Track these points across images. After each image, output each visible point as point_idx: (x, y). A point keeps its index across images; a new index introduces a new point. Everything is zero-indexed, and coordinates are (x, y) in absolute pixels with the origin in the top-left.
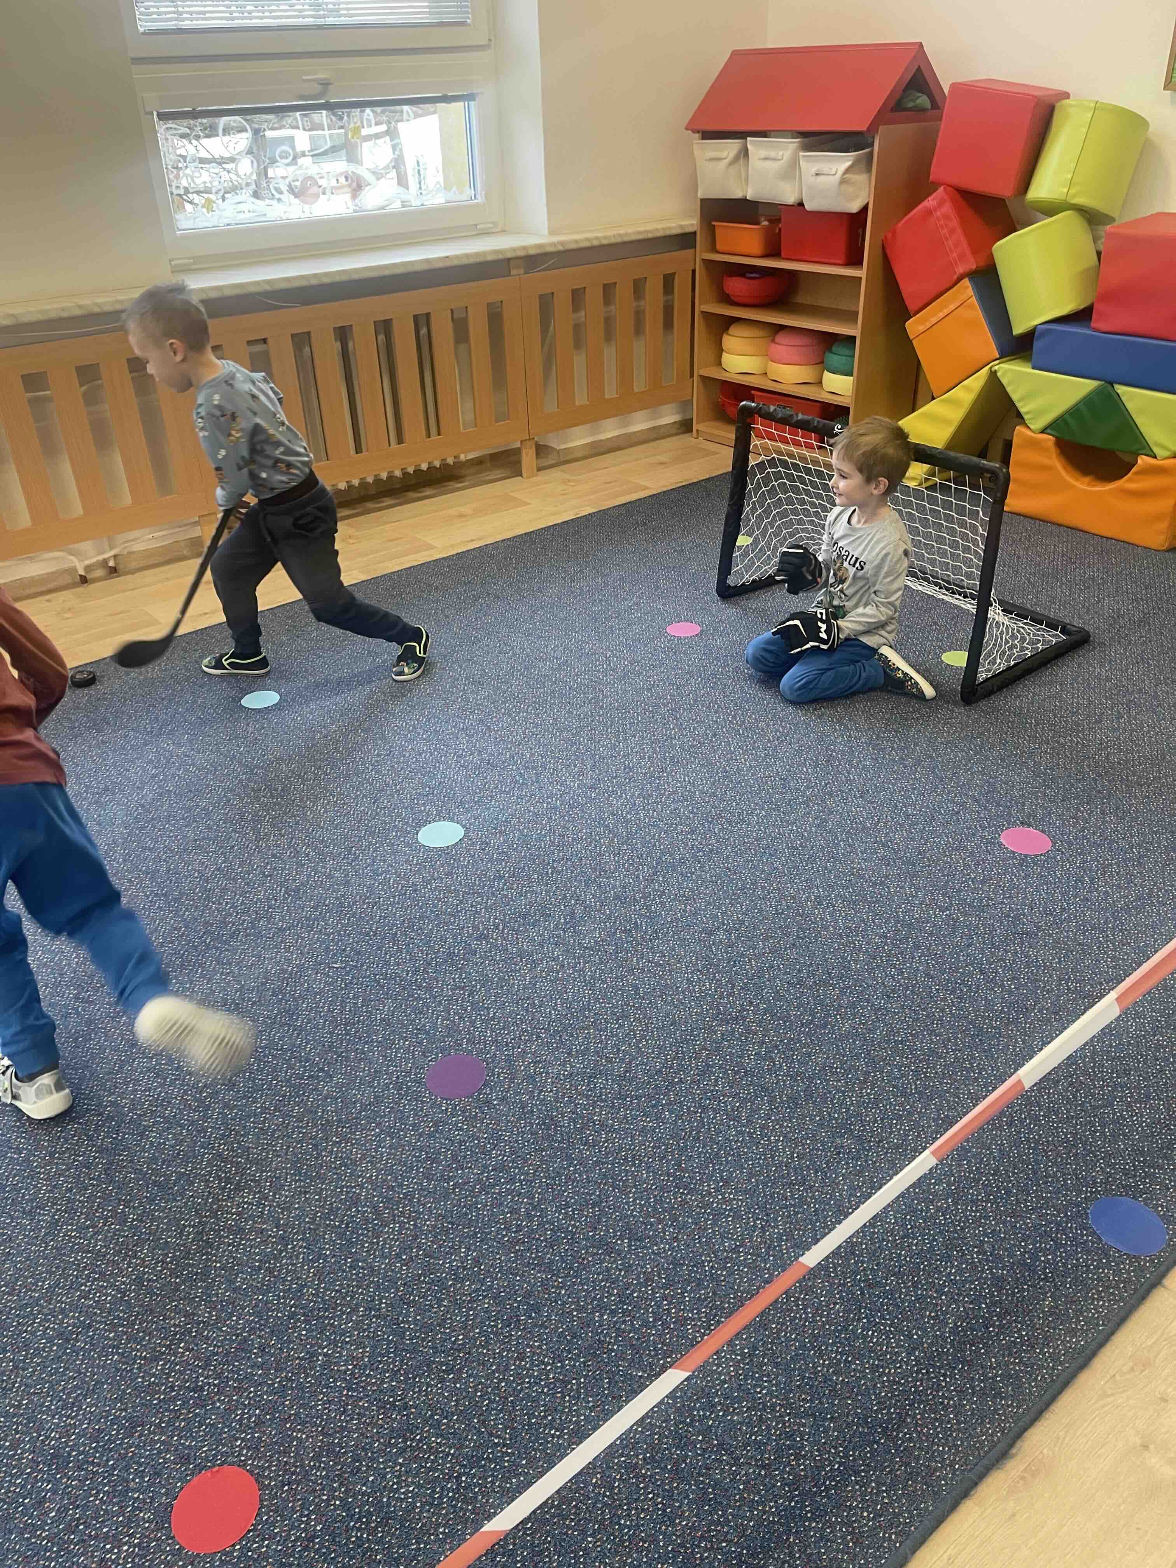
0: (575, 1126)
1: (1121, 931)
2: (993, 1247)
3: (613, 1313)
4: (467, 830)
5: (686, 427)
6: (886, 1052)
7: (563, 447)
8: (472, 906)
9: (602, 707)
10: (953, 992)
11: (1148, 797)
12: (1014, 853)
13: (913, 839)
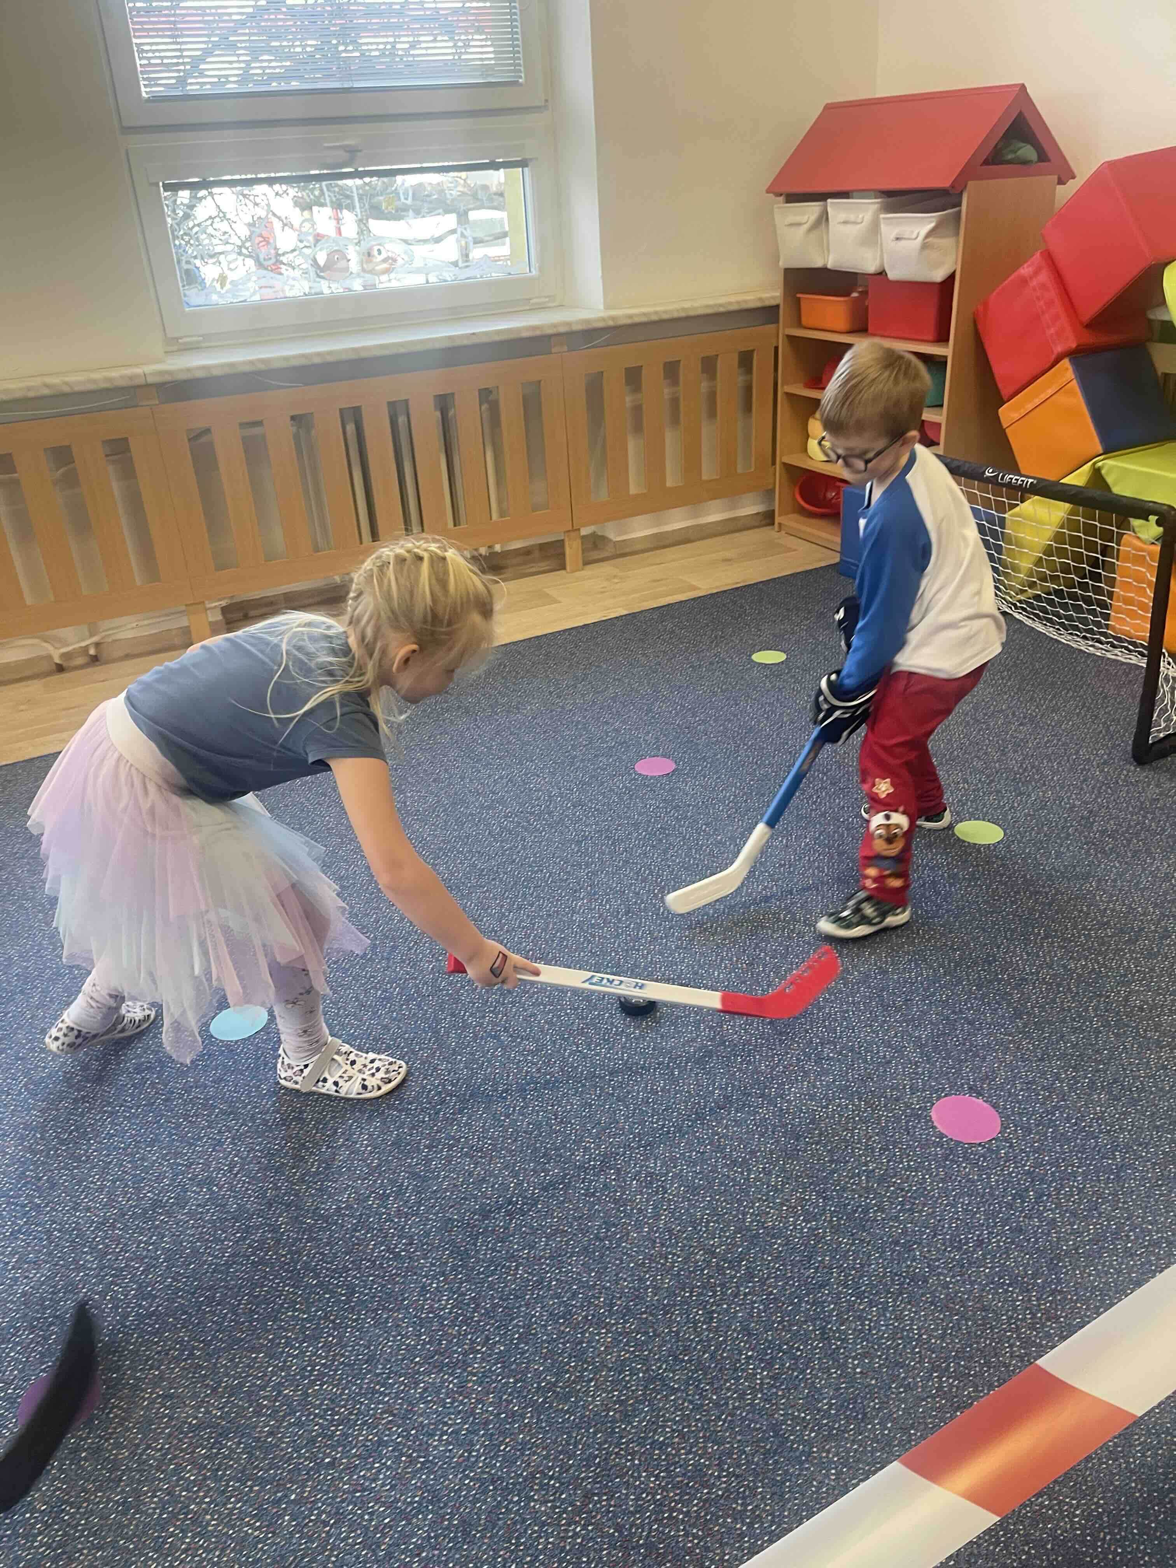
0: (160, 1516)
1: (1053, 1293)
5: (768, 519)
6: (632, 1460)
7: (621, 538)
8: (219, 1132)
12: (942, 1136)
13: (812, 1097)
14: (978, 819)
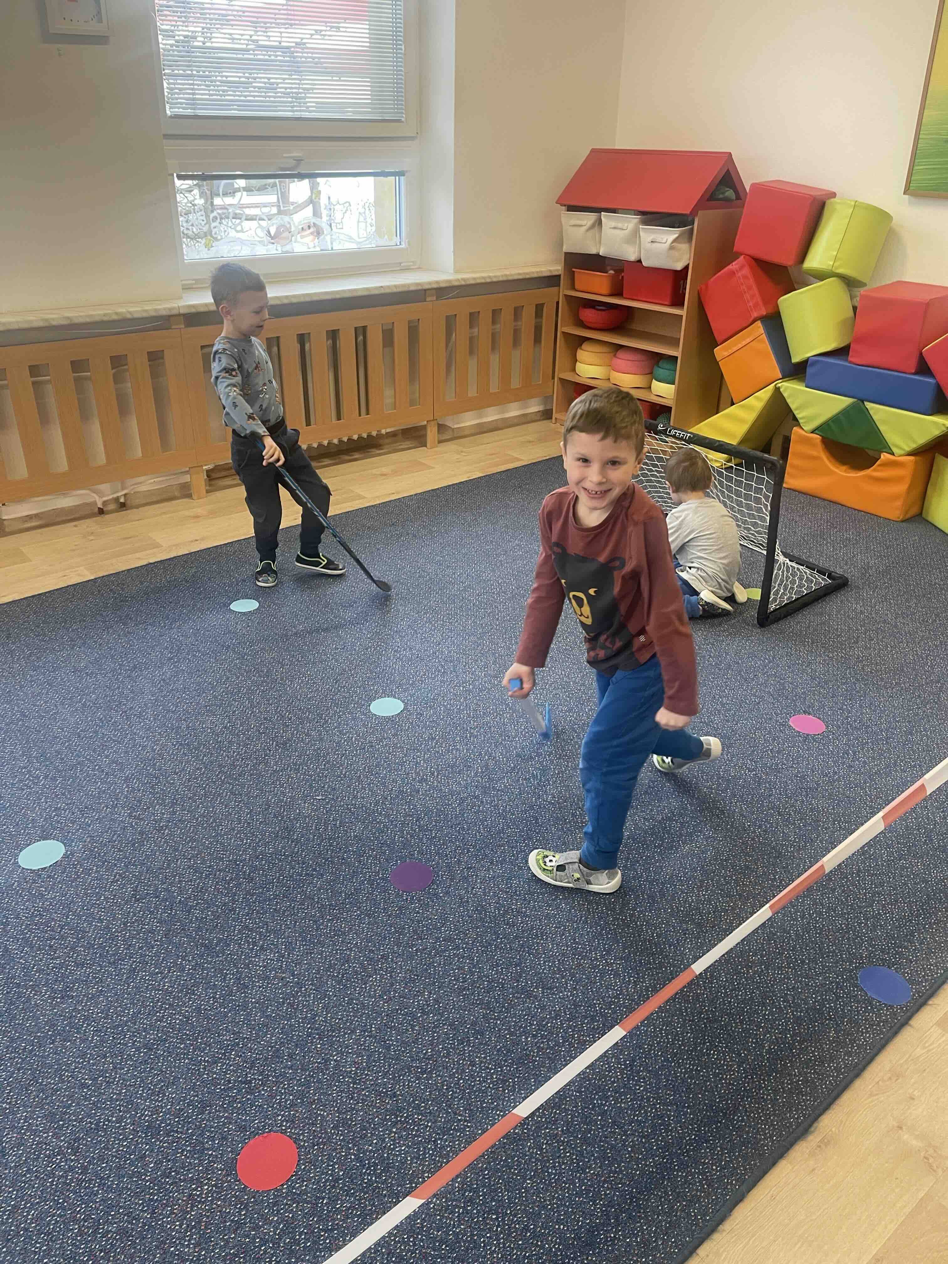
0: (499, 912)
3: (534, 1036)
5: (547, 415)
6: (715, 867)
7: (456, 426)
8: (414, 758)
9: (498, 619)
11: (892, 697)
12: (799, 732)
13: (728, 721)
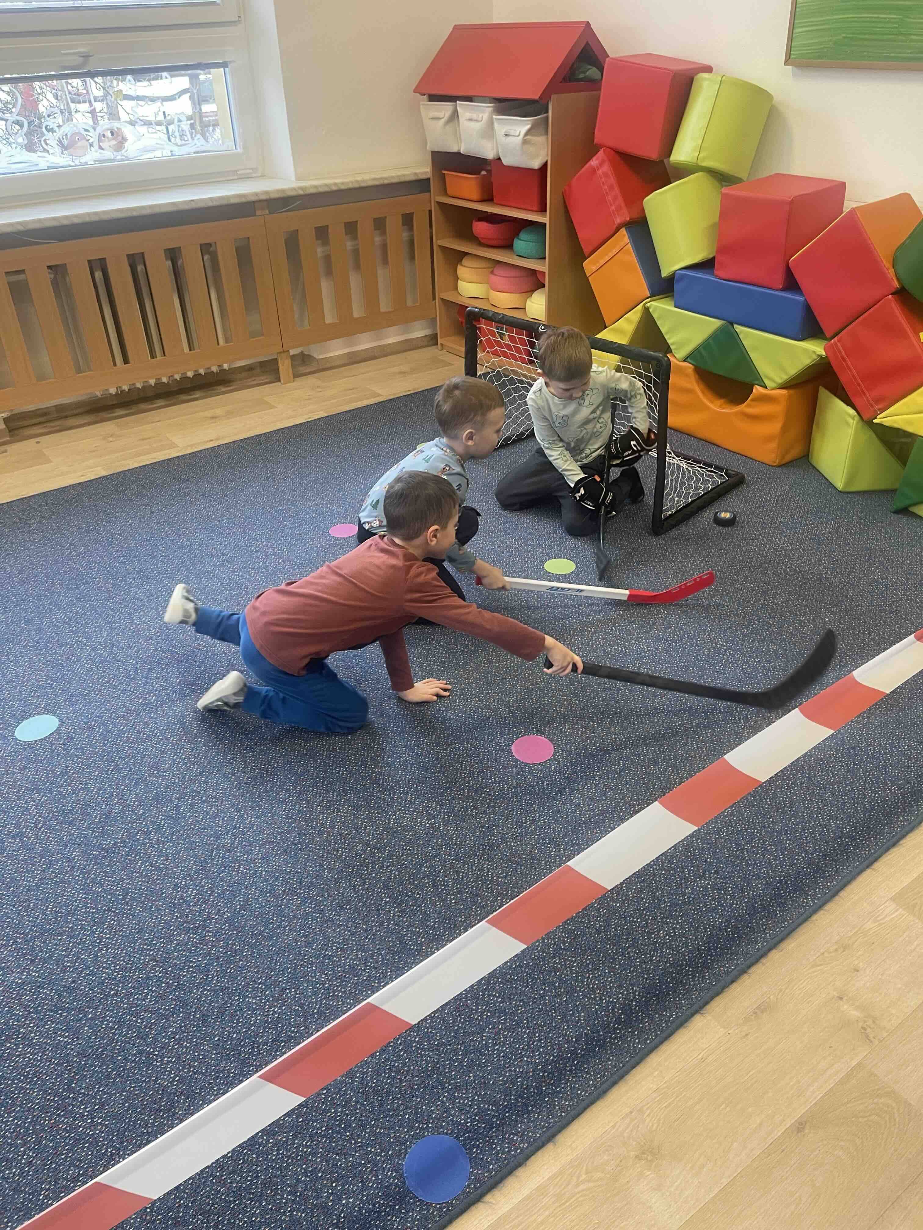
2: (306, 1187)
4: (62, 722)
5: (433, 340)
7: (322, 356)
10: (400, 904)
14: (560, 558)
